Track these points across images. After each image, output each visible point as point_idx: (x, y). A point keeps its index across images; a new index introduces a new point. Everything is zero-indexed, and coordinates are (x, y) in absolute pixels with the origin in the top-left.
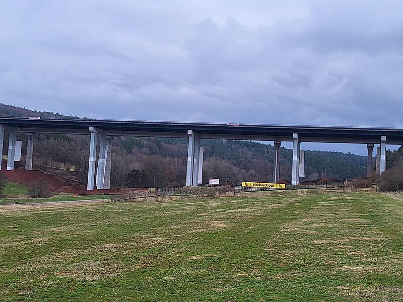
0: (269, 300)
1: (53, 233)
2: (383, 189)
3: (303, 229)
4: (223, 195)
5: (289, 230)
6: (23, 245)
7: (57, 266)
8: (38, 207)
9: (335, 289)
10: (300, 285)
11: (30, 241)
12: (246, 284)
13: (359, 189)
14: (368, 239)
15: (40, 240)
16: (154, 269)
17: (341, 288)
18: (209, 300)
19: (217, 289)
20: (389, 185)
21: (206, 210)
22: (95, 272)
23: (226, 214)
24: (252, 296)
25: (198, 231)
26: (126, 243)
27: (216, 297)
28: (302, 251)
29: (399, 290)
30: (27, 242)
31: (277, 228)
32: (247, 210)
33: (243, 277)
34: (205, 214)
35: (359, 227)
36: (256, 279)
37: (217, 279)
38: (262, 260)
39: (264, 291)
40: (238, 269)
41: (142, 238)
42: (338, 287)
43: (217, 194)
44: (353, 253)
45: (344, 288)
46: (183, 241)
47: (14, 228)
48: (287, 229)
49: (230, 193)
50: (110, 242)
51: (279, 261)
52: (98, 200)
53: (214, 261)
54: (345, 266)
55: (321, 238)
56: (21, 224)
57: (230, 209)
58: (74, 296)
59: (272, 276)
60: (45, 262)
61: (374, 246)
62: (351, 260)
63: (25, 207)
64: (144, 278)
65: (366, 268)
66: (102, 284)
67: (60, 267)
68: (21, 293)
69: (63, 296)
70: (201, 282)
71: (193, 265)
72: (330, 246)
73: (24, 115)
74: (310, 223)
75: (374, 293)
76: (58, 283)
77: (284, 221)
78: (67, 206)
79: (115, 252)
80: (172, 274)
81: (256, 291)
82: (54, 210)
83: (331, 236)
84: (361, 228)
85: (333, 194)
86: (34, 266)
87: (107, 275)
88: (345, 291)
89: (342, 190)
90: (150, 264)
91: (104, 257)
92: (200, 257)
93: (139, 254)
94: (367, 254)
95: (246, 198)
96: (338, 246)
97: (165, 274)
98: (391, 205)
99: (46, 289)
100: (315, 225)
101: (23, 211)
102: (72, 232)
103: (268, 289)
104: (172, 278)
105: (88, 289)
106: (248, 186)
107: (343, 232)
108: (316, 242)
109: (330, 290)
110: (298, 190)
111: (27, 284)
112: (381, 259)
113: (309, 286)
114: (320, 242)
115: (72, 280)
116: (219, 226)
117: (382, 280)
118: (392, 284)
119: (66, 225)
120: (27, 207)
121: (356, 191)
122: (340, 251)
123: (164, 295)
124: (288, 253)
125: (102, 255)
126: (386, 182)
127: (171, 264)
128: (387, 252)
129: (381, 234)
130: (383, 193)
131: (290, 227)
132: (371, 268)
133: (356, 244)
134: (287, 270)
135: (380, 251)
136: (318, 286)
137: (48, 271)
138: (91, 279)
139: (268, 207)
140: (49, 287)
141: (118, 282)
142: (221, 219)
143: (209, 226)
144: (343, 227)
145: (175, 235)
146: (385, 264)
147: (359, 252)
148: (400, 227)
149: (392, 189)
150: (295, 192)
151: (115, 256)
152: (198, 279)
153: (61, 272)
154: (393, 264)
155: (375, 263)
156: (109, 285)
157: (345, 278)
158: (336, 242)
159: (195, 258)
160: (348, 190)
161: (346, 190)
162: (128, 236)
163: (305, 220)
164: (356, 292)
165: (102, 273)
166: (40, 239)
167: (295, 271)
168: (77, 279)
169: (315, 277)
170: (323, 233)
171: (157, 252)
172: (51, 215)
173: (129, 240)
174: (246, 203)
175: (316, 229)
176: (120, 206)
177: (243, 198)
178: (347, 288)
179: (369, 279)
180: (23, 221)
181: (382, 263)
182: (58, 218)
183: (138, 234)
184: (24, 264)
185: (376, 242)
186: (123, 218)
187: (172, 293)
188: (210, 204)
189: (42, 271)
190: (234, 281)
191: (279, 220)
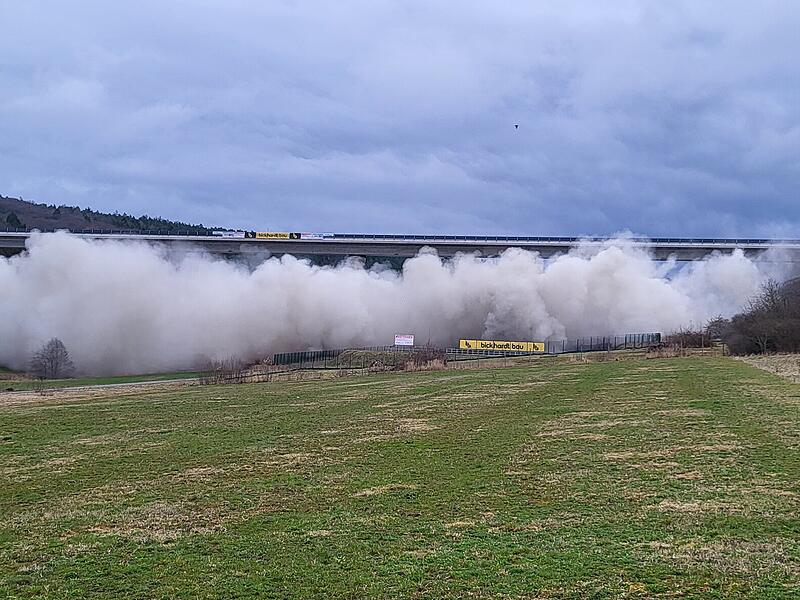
0: (517, 571)
1: (83, 448)
2: (735, 351)
3: (580, 431)
4: (423, 367)
5: (553, 434)
6: (24, 474)
7: (94, 513)
8: (52, 398)
9: (645, 547)
10: (577, 541)
11: (38, 466)
12: (471, 541)
13: (688, 351)
14: (708, 448)
15: (59, 463)
16: (287, 515)
17: (658, 545)
18: (400, 574)
19: (415, 552)
20: (748, 342)
21: (389, 398)
22: (170, 524)
23: (428, 404)
24: (483, 566)
25: (374, 438)
26: (232, 466)
27: (413, 569)
28: (580, 474)
29: (769, 547)
30: (33, 468)
31: (529, 430)
32: (470, 396)
33: (464, 528)
34: (386, 405)
35: (690, 424)
36: (490, 530)
37: (414, 533)
38: (502, 494)
39: (507, 554)
40: (455, 513)
41: (263, 455)
42: (652, 544)
43: (411, 365)
44: (680, 476)
45: (664, 545)
46: (346, 459)
47: (6, 439)
48: (551, 431)
49: (436, 363)
50: (200, 465)
51: (533, 494)
52: (173, 382)
53: (407, 497)
54: (665, 503)
55: (617, 448)
56: (19, 431)
57: (436, 395)
58: (130, 573)
59: (523, 525)
60: (70, 507)
61: (720, 462)
62: (677, 489)
63: (26, 397)
64: (270, 534)
65: (706, 506)
66: (187, 548)
67: (101, 515)
68: (25, 569)
69: (109, 574)
70: (381, 539)
71: (364, 506)
72: (634, 463)
73: (20, 213)
74: (595, 420)
75: (721, 554)
76: (98, 548)
77: (544, 415)
78: (111, 393)
79: (209, 484)
80: (324, 525)
81: (490, 555)
82: (85, 402)
83: (636, 445)
84: (695, 427)
85: (639, 361)
86: (47, 515)
87: (195, 529)
88: (665, 552)
89: (657, 354)
90: (280, 506)
91: (189, 494)
92: (379, 490)
93: (259, 486)
94: (706, 477)
95: (468, 371)
96: (650, 463)
97: (310, 525)
98: (751, 381)
99: (73, 560)
100: (604, 422)
101: (23, 407)
102: (123, 446)
103: (514, 549)
104: (325, 533)
105: (158, 559)
106: (472, 348)
107: (660, 435)
108: (607, 456)
109: (635, 550)
110: (571, 355)
111: (35, 550)
112: (735, 488)
113: (594, 542)
114: (615, 456)
115: (126, 541)
116: (416, 428)
117: (736, 527)
118: (755, 536)
119: (111, 432)
120: (31, 397)
121: (684, 354)
122: (654, 473)
123: (310, 567)
124: (553, 479)
125: (185, 490)
126: (742, 336)
127: (321, 504)
128: (745, 473)
129: (734, 438)
130: (737, 358)
131: (554, 429)
132: (714, 505)
133: (686, 460)
134: (552, 512)
135: (731, 471)
136: (612, 542)
137: (76, 524)
138: (163, 538)
139: (511, 390)
140: (80, 556)
141: (217, 544)
142: (419, 414)
143: (397, 429)
144: (660, 427)
145: (329, 448)
146: (742, 497)
147: (691, 476)
148: (770, 423)
149: (754, 349)
150: (564, 359)
151: (209, 492)
152: (377, 535)
153: (103, 525)
154: (757, 496)
155: (722, 496)
156: (200, 549)
157: (666, 525)
158: (646, 455)
159: (369, 492)
160: (669, 352)
161: (664, 354)
162: (236, 452)
163: (584, 414)
164: (686, 553)
165: (184, 527)
166: (57, 462)
167: (566, 514)
168: (135, 539)
169: (606, 526)
170: (619, 438)
171: (293, 483)
172: (79, 413)
173: (238, 459)
174: (468, 381)
175: (607, 431)
176: (218, 392)
177: (462, 372)
178: (668, 545)
179: (710, 527)
180: (23, 425)
181: (736, 495)
182: (93, 419)
183: (254, 448)
184: (27, 511)
185: (724, 453)
186: (225, 415)
187: (325, 563)
188: (399, 384)
189: (65, 524)
190: (448, 537)
191: (535, 413)
